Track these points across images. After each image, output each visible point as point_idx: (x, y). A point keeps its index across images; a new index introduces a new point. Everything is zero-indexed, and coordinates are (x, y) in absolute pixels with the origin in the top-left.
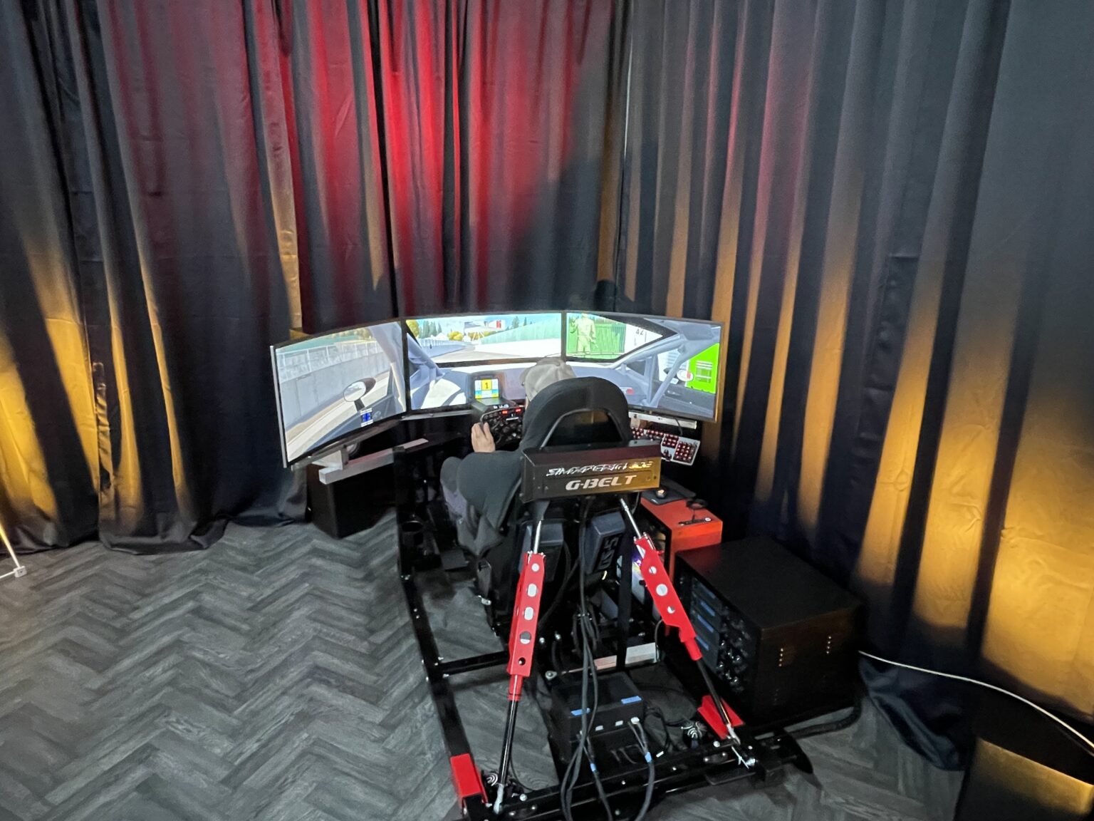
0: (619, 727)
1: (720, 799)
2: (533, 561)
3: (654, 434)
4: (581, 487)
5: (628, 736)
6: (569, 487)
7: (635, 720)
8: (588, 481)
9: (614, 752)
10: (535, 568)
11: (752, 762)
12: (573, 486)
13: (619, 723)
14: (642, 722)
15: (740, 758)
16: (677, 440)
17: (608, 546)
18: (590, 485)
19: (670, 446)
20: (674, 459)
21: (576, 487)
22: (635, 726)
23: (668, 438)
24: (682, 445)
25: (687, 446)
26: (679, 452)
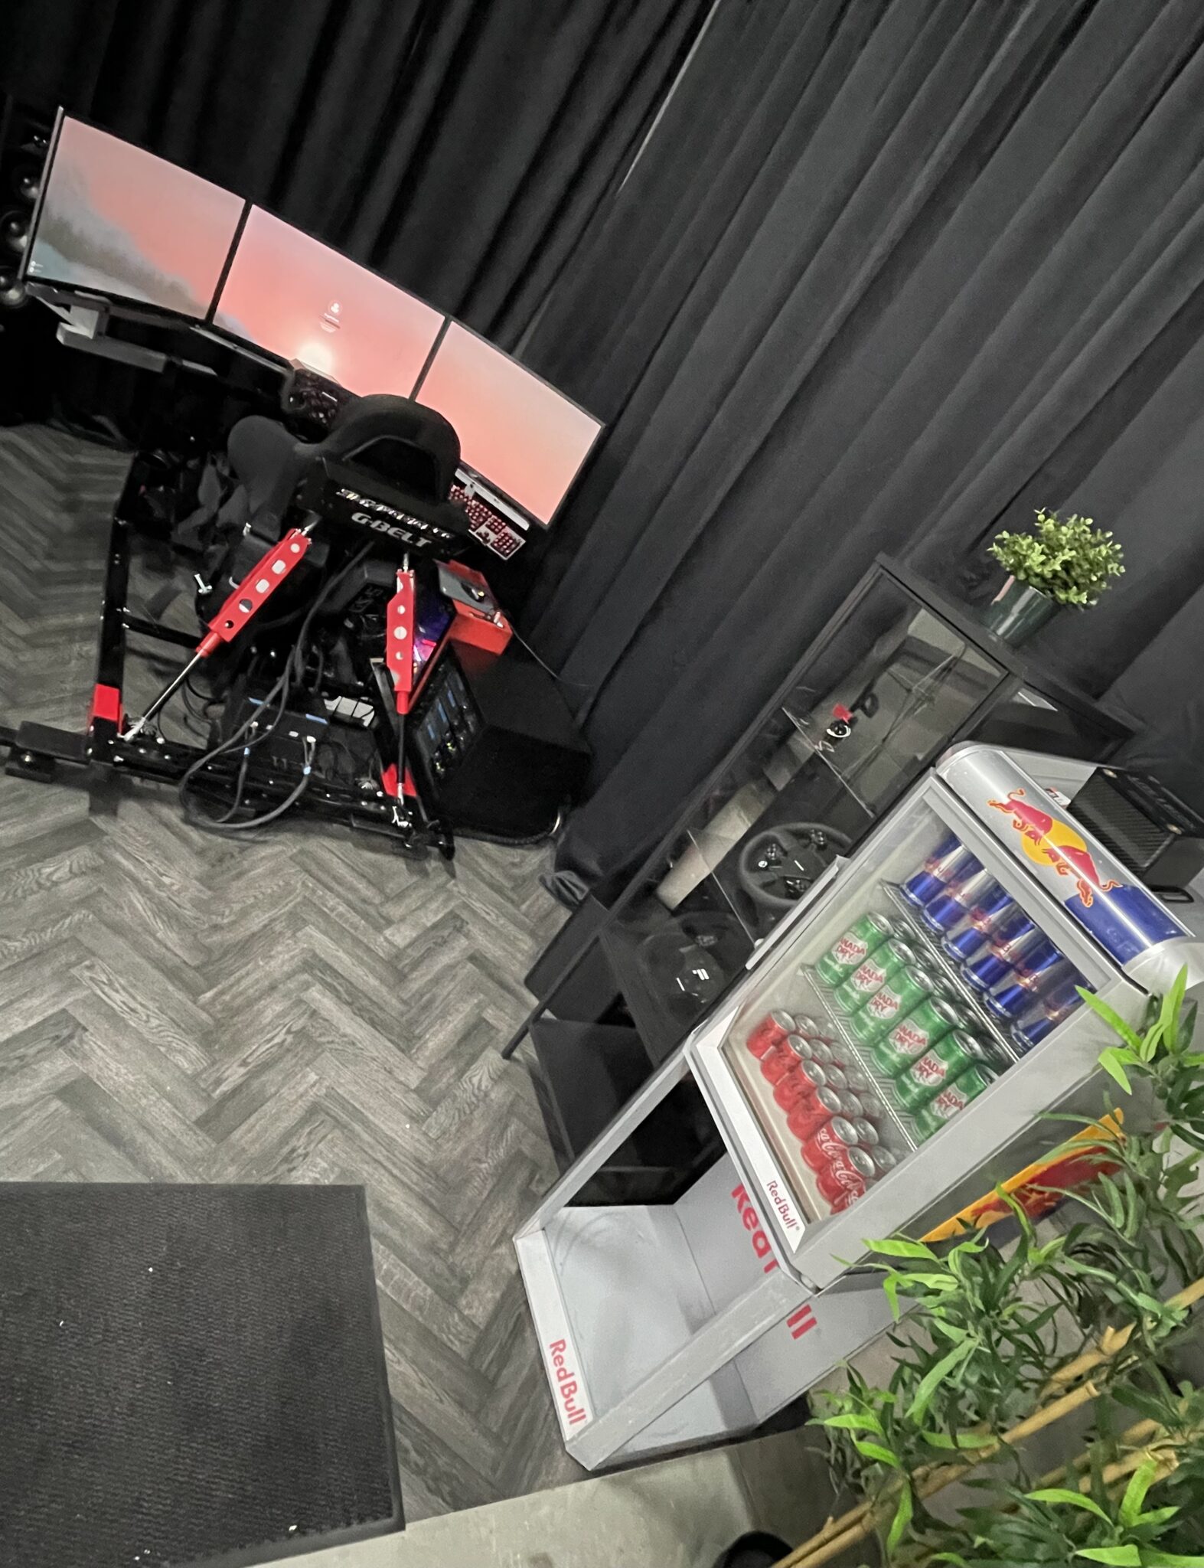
0: (293, 738)
1: (355, 845)
2: (298, 540)
3: (482, 510)
4: (368, 524)
5: (297, 751)
6: (356, 517)
7: (311, 739)
8: (378, 522)
9: (275, 758)
10: (295, 548)
11: (405, 824)
12: (360, 519)
13: (294, 734)
14: (317, 744)
15: (396, 817)
16: (504, 527)
17: (369, 593)
18: (379, 526)
19: (493, 530)
20: (492, 545)
21: (364, 521)
22: (309, 744)
23: (496, 521)
24: (506, 534)
25: (511, 538)
26: (500, 540)
